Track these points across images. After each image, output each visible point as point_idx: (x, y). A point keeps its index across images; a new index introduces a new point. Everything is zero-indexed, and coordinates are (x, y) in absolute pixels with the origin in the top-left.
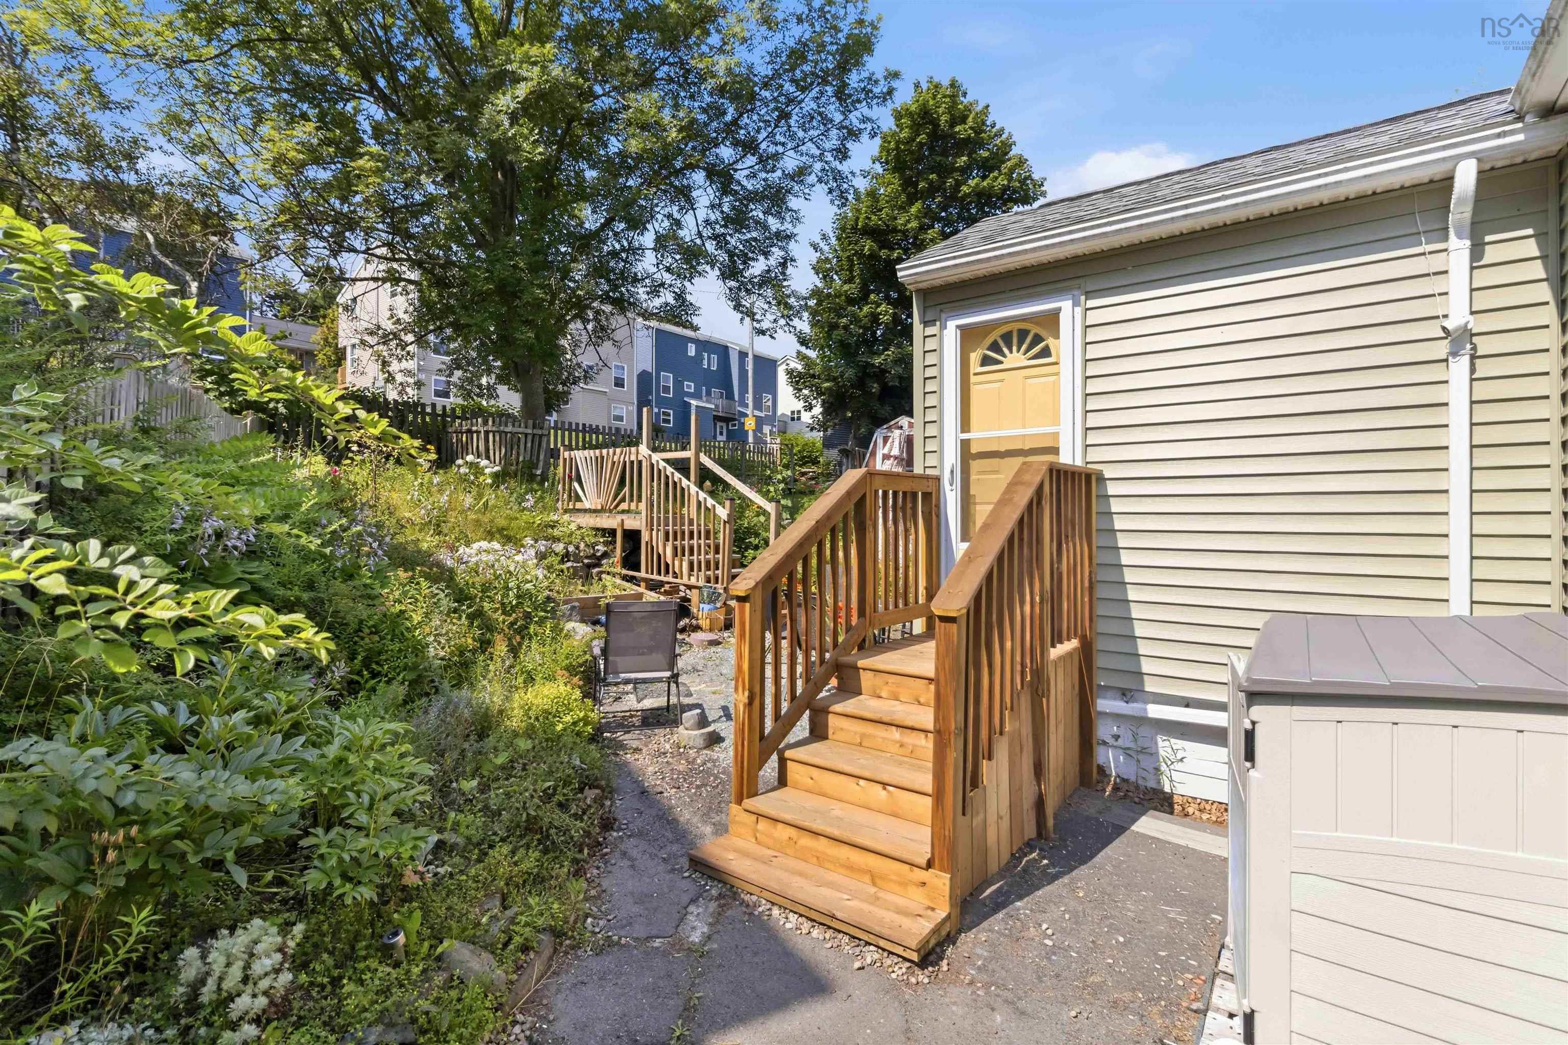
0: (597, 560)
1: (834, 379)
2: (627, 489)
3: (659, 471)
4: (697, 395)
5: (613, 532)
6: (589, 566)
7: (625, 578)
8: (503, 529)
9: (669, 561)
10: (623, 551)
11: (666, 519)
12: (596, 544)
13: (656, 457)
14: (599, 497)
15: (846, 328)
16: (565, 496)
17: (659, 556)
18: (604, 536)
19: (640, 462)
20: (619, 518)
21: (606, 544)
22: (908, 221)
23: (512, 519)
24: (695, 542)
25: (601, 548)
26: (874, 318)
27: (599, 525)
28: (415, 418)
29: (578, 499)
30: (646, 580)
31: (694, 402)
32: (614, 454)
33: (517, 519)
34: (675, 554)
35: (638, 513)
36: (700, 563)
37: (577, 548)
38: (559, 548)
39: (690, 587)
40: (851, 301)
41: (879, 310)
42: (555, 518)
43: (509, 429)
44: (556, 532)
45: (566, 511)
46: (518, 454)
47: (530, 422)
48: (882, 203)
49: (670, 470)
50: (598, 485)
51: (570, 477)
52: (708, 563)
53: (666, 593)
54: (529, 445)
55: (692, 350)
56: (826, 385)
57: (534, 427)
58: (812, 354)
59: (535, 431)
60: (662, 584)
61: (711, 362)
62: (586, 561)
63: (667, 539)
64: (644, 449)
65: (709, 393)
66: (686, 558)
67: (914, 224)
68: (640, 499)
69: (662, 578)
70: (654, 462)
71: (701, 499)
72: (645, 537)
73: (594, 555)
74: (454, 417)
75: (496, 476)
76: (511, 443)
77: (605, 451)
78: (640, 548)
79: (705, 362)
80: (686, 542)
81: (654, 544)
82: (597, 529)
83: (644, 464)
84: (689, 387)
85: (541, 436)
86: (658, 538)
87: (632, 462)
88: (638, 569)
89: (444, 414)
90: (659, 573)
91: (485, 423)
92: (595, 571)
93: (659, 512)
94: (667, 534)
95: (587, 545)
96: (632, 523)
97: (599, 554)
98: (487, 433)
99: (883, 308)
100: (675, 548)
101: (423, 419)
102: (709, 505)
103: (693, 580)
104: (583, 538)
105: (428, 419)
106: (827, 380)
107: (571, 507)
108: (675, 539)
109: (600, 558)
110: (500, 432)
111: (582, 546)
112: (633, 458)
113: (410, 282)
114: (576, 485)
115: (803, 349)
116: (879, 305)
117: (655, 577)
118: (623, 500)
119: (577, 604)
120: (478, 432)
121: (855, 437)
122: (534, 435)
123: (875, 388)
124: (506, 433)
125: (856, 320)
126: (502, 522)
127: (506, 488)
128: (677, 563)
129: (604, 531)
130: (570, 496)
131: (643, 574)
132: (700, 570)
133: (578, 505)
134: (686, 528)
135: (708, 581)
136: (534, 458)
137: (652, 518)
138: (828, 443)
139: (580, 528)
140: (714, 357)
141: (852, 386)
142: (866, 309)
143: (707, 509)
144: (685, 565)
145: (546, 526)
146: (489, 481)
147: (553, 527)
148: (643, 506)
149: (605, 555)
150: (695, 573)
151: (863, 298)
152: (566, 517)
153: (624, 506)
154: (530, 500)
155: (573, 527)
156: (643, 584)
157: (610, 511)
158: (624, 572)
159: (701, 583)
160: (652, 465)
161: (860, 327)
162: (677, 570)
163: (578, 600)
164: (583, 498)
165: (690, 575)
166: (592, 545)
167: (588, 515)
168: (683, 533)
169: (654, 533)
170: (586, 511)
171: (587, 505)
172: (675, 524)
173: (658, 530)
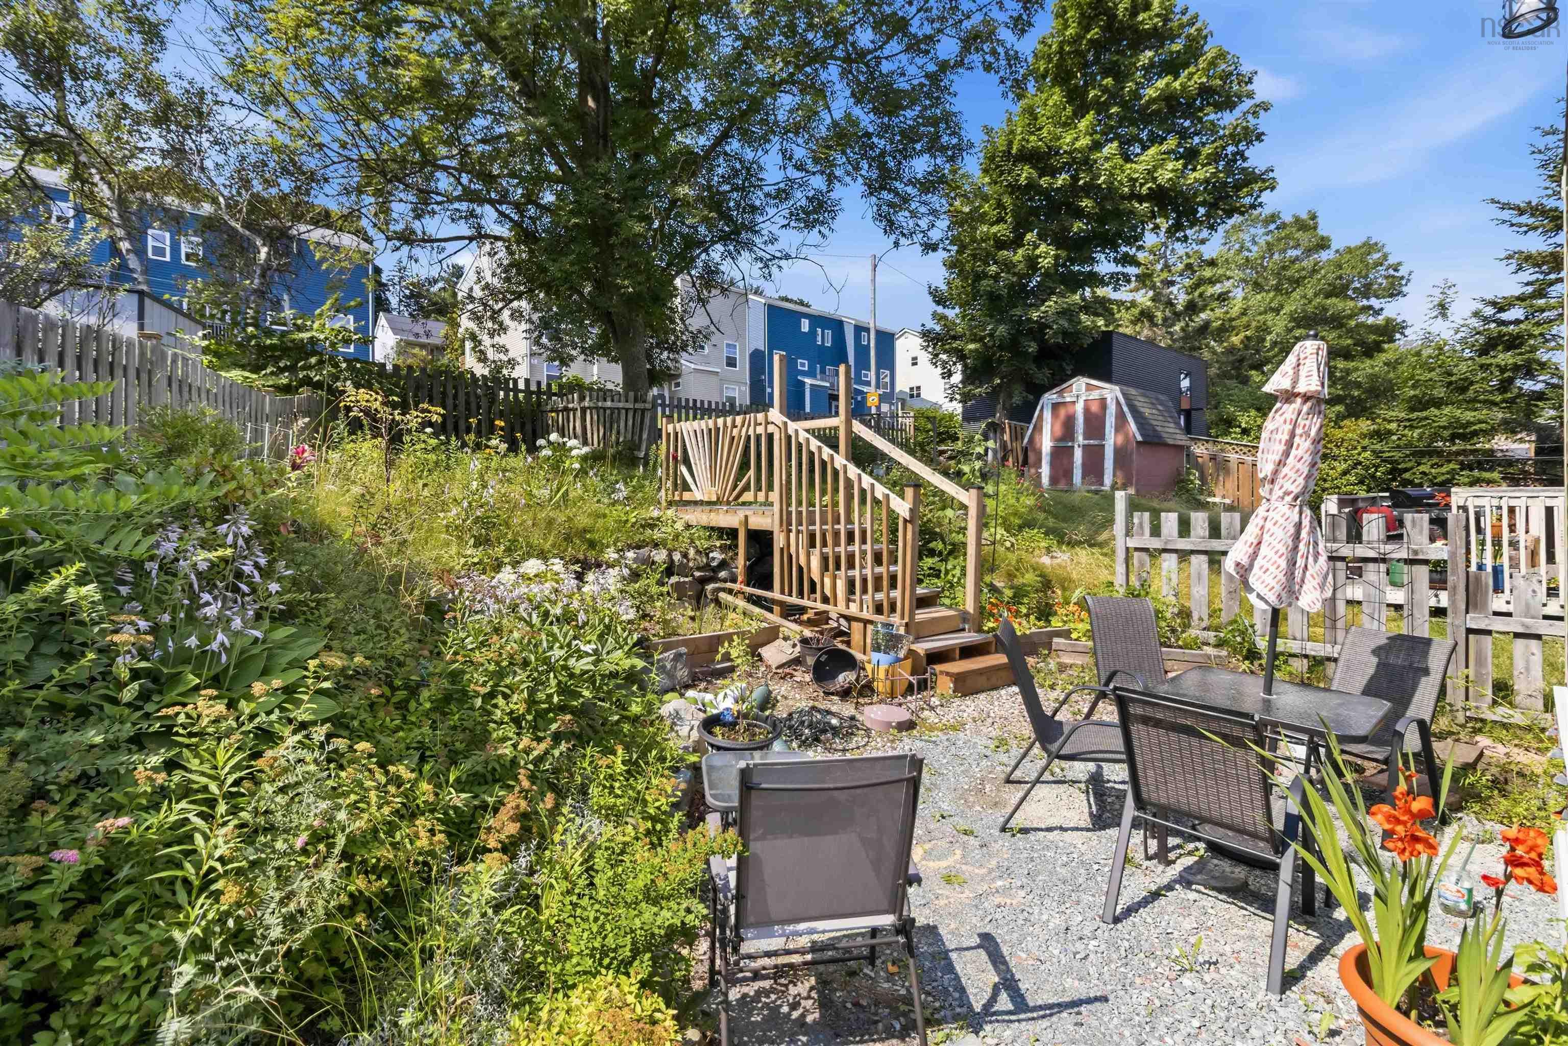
0: (711, 573)
1: (981, 339)
2: (751, 473)
3: (800, 445)
4: (811, 374)
5: (733, 533)
6: (703, 581)
7: (751, 599)
8: (585, 531)
9: (817, 579)
10: (748, 559)
11: (811, 514)
12: (710, 549)
13: (792, 426)
14: (713, 484)
15: (996, 278)
16: (669, 484)
17: (800, 569)
18: (720, 538)
19: (770, 437)
20: (742, 513)
21: (723, 548)
22: (1076, 139)
23: (598, 516)
24: (856, 548)
25: (717, 556)
26: (1032, 262)
27: (713, 524)
28: (507, 395)
29: (686, 487)
30: (781, 604)
31: (808, 381)
32: (734, 426)
33: (605, 516)
34: (825, 567)
35: (768, 504)
36: (864, 581)
37: (685, 555)
38: (660, 556)
39: (849, 619)
40: (1001, 244)
41: (1038, 252)
42: (656, 514)
43: (609, 404)
44: (657, 535)
45: (670, 504)
46: (618, 433)
47: (631, 394)
48: (1042, 121)
49: (814, 444)
50: (712, 468)
51: (675, 458)
52: (878, 579)
53: (810, 623)
54: (630, 423)
55: (805, 325)
56: (972, 346)
57: (636, 400)
58: (952, 313)
59: (637, 406)
60: (803, 610)
61: (825, 338)
62: (697, 574)
63: (812, 545)
64: (775, 414)
65: (823, 371)
66: (842, 573)
67: (1085, 141)
68: (770, 487)
69: (805, 602)
70: (791, 432)
71: (865, 485)
72: (779, 541)
73: (708, 565)
74: (550, 394)
75: (584, 459)
76: (608, 419)
77: (720, 421)
78: (771, 554)
79: (819, 338)
80: (841, 549)
81: (793, 550)
82: (712, 529)
83: (776, 437)
84: (803, 364)
85: (643, 411)
86: (798, 544)
87: (758, 437)
88: (769, 587)
89: (539, 392)
90: (801, 594)
91: (582, 398)
92: (710, 587)
93: (799, 503)
94: (812, 536)
95: (698, 552)
96: (759, 522)
97: (714, 564)
98: (584, 410)
99: (1043, 248)
100: (825, 559)
101: (516, 397)
102: (879, 495)
103: (854, 609)
104: (692, 541)
105: (521, 395)
106: (973, 341)
107: (677, 498)
108: (824, 544)
109: (716, 570)
110: (597, 408)
111: (692, 552)
112: (760, 430)
113: (497, 238)
114: (684, 470)
115: (940, 309)
116: (1036, 247)
117: (794, 600)
118: (746, 488)
119: (683, 650)
120: (575, 410)
121: (1004, 408)
122: (635, 410)
123: (1033, 348)
124: (605, 409)
125: (1008, 266)
126: (583, 521)
127: (596, 475)
128: (827, 581)
129: (721, 532)
130: (675, 484)
131: (776, 595)
132: (864, 591)
133: (687, 496)
134: (842, 527)
135: (879, 609)
136: (636, 438)
137: (789, 514)
138: (969, 416)
139: (688, 526)
140: (829, 333)
141: (1001, 348)
142: (1020, 251)
143: (876, 501)
144: (841, 585)
145: (643, 526)
146: (577, 466)
147: (652, 527)
148: (774, 496)
149: (723, 565)
150: (857, 597)
151: (1017, 242)
152: (670, 512)
153: (748, 496)
154: (623, 491)
155: (679, 526)
156: (776, 609)
157: (728, 503)
158: (749, 590)
159: (866, 615)
160: (789, 438)
161: (1014, 274)
162: (828, 592)
163: (685, 643)
164: (693, 487)
165: (849, 600)
166: (707, 552)
167: (699, 508)
168: (837, 534)
169: (793, 536)
170: (696, 503)
171: (698, 496)
172: (824, 522)
173: (798, 532)
